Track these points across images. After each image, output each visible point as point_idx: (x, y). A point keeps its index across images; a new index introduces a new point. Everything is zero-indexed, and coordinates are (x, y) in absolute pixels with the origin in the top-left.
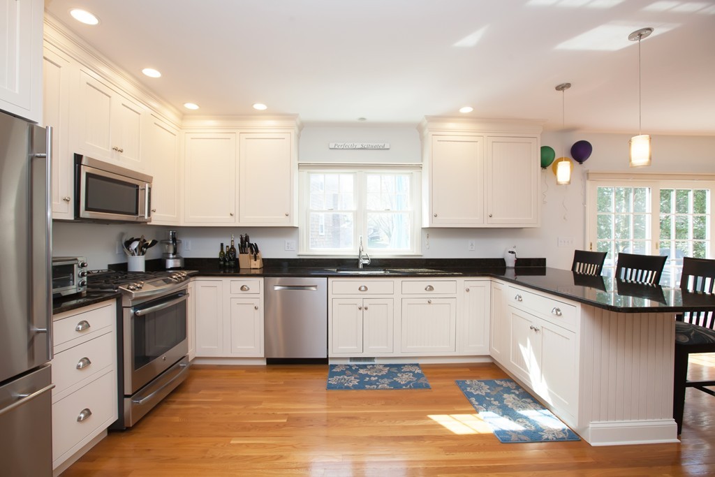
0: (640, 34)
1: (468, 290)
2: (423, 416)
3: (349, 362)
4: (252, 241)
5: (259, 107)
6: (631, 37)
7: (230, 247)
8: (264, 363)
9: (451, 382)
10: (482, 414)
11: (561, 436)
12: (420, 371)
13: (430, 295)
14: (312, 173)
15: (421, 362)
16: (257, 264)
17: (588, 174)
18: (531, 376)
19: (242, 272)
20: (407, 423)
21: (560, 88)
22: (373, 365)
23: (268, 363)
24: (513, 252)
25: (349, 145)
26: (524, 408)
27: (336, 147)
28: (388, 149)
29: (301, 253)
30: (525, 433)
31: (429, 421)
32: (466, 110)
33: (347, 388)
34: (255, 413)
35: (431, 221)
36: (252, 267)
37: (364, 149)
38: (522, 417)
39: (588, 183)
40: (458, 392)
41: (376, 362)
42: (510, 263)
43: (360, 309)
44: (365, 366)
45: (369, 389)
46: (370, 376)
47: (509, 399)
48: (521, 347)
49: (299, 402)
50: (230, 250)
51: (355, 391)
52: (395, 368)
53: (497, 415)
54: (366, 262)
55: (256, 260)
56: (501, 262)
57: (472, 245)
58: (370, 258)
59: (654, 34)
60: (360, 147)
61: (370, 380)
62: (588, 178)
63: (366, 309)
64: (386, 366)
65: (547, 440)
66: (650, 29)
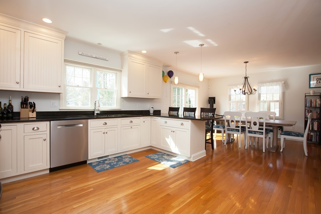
0: (202, 45)
1: (144, 122)
2: (146, 169)
3: (97, 160)
4: (30, 100)
5: (47, 20)
6: (200, 45)
7: (8, 104)
8: (48, 172)
9: (144, 157)
10: (162, 163)
11: (185, 162)
12: (130, 156)
13: (131, 124)
14: (68, 65)
15: (127, 153)
16: (34, 115)
17: (171, 82)
18: (171, 148)
19: (21, 120)
20: (143, 173)
21: (176, 53)
22: (109, 159)
23: (50, 172)
24: (153, 108)
25: (89, 54)
26: (171, 158)
27: (83, 54)
28: (108, 60)
29: (61, 108)
30: (177, 164)
31: (149, 170)
32: (144, 52)
33: (107, 169)
34: (71, 193)
35: (128, 94)
36: (30, 117)
37: (97, 58)
38: (173, 160)
39: (171, 85)
40: (149, 159)
41: (110, 157)
42: (152, 112)
43: (104, 133)
44: (106, 160)
45: (117, 167)
46: (113, 163)
47: (165, 157)
48: (166, 139)
49: (90, 181)
50: (8, 106)
51: (111, 169)
52: (120, 158)
53: (166, 162)
54: (99, 112)
55: (33, 112)
56: (149, 111)
57: (139, 105)
58: (100, 110)
59: (204, 46)
60: (95, 57)
61: (113, 164)
62: (171, 83)
63: (107, 133)
64: (115, 158)
65: (183, 164)
66: (204, 45)
